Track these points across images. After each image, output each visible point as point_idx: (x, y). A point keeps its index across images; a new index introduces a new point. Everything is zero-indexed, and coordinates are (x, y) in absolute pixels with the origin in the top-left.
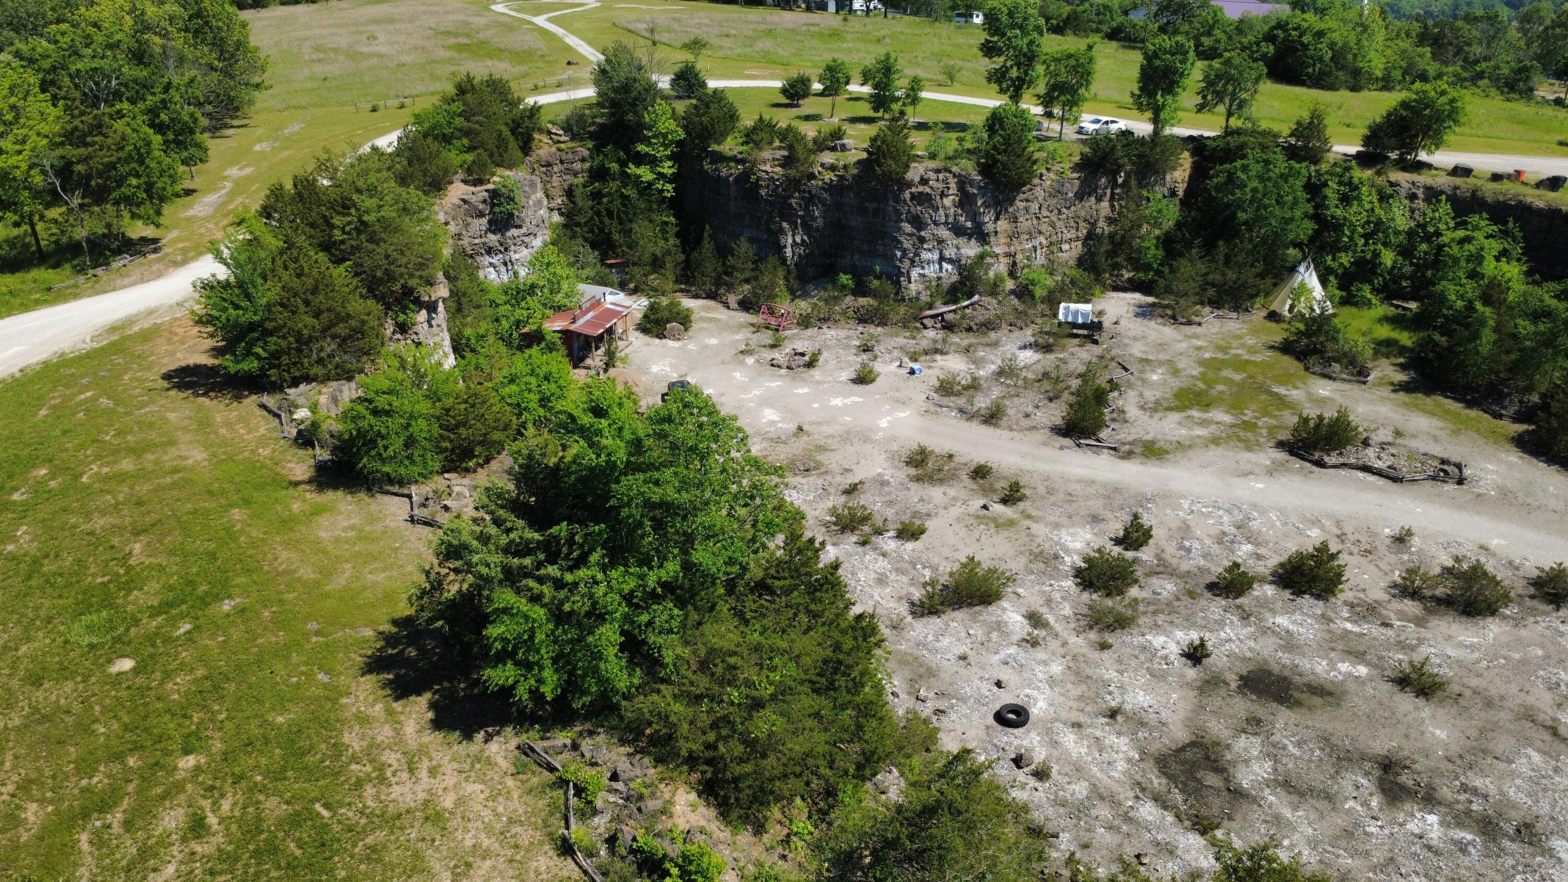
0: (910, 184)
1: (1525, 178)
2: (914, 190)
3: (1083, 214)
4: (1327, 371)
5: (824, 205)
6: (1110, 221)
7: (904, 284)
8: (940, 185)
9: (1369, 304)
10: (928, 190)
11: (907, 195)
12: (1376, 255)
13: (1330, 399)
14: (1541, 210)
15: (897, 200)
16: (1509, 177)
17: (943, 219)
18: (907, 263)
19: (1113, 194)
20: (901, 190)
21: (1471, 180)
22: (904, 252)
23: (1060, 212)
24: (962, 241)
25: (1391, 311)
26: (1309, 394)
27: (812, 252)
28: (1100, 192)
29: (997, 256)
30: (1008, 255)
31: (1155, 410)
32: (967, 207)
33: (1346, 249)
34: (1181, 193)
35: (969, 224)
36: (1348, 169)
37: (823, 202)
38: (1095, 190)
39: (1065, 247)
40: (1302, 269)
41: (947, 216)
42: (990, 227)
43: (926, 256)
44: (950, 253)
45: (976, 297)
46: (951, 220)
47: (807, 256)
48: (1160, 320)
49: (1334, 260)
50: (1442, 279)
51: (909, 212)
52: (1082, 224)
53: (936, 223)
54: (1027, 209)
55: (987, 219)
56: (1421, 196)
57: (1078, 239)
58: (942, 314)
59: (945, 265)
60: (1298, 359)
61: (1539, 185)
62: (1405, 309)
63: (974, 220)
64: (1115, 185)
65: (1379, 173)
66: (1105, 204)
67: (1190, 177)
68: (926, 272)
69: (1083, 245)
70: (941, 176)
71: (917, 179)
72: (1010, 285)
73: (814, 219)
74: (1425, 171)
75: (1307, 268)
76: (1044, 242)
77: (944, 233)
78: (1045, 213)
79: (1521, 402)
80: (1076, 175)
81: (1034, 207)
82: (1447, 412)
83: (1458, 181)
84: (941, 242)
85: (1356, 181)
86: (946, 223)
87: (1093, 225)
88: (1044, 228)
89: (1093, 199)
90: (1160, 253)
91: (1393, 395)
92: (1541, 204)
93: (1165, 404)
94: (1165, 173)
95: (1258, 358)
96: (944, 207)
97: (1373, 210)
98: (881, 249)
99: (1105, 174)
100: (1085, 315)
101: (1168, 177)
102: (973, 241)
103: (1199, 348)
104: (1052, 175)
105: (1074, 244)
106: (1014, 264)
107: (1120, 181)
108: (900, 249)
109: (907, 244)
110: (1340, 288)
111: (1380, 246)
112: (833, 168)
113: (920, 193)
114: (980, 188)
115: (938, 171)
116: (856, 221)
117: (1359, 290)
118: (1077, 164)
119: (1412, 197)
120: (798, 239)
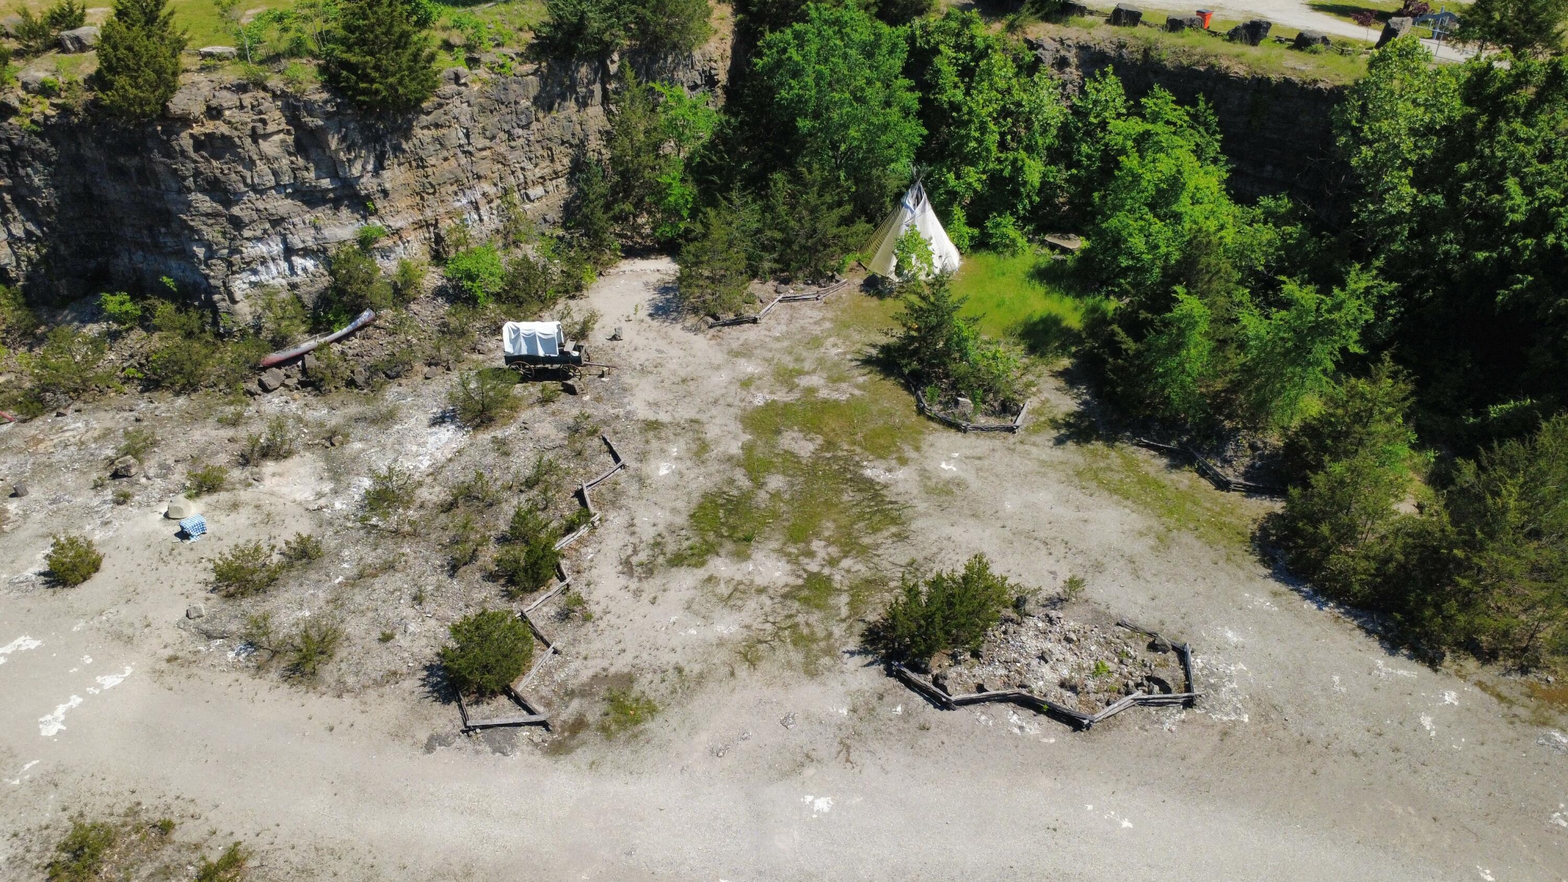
0: (185, 121)
1: (1213, 23)
2: (196, 130)
3: (556, 132)
4: (952, 414)
5: (47, 163)
6: (609, 138)
7: (223, 305)
8: (247, 117)
9: (1011, 247)
10: (224, 129)
11: (185, 140)
12: (1018, 169)
13: (960, 483)
14: (1242, 80)
15: (169, 152)
16: (1191, 23)
17: (270, 180)
18: (219, 268)
19: (605, 91)
20: (169, 131)
21: (1140, 30)
22: (208, 245)
23: (511, 137)
24: (322, 214)
25: (1046, 257)
26: (924, 474)
27: (54, 250)
28: (582, 90)
29: (397, 232)
30: (420, 225)
31: (649, 570)
32: (313, 154)
33: (972, 160)
34: (722, 77)
35: (326, 183)
36: (966, 23)
37: (40, 156)
38: (572, 88)
39: (538, 191)
40: (909, 201)
41: (275, 173)
42: (368, 184)
43: (252, 250)
44: (302, 237)
45: (366, 315)
46: (286, 179)
47: (45, 259)
48: (691, 320)
49: (958, 177)
50: (1116, 208)
51: (197, 174)
52: (558, 150)
53: (259, 190)
54: (440, 142)
55: (356, 170)
56: (1074, 60)
57: (556, 175)
58: (301, 357)
59: (298, 261)
60: (907, 387)
61: (1233, 35)
62: (1064, 251)
63: (334, 175)
64: (606, 77)
65: (1011, 28)
66: (595, 111)
67: (734, 49)
68: (264, 277)
69: (570, 183)
70: (247, 99)
71: (198, 109)
72: (432, 278)
73: (36, 191)
74: (1075, 18)
75: (918, 200)
76: (491, 190)
77: (280, 205)
78: (481, 142)
79: (1253, 447)
80: (530, 67)
81: (455, 135)
82: (1145, 482)
83: (1123, 33)
84: (277, 222)
85: (980, 43)
86: (279, 187)
87: (582, 145)
88: (484, 168)
89: (571, 105)
90: (691, 189)
91: (1058, 454)
92: (1239, 70)
93: (671, 547)
94: (690, 49)
95: (842, 394)
96: (263, 157)
97: (1009, 90)
98: (170, 241)
99: (586, 58)
100: (546, 342)
101: (697, 54)
102: (345, 212)
103: (746, 383)
104: (482, 72)
105: (550, 186)
106: (439, 239)
107: (613, 68)
108: (201, 242)
109: (211, 233)
110: (970, 223)
111: (1022, 154)
112: (45, 90)
113: (210, 136)
114: (328, 116)
115: (241, 88)
116: (114, 191)
117: (997, 225)
118: (531, 47)
119: (1062, 63)
120: (18, 231)
